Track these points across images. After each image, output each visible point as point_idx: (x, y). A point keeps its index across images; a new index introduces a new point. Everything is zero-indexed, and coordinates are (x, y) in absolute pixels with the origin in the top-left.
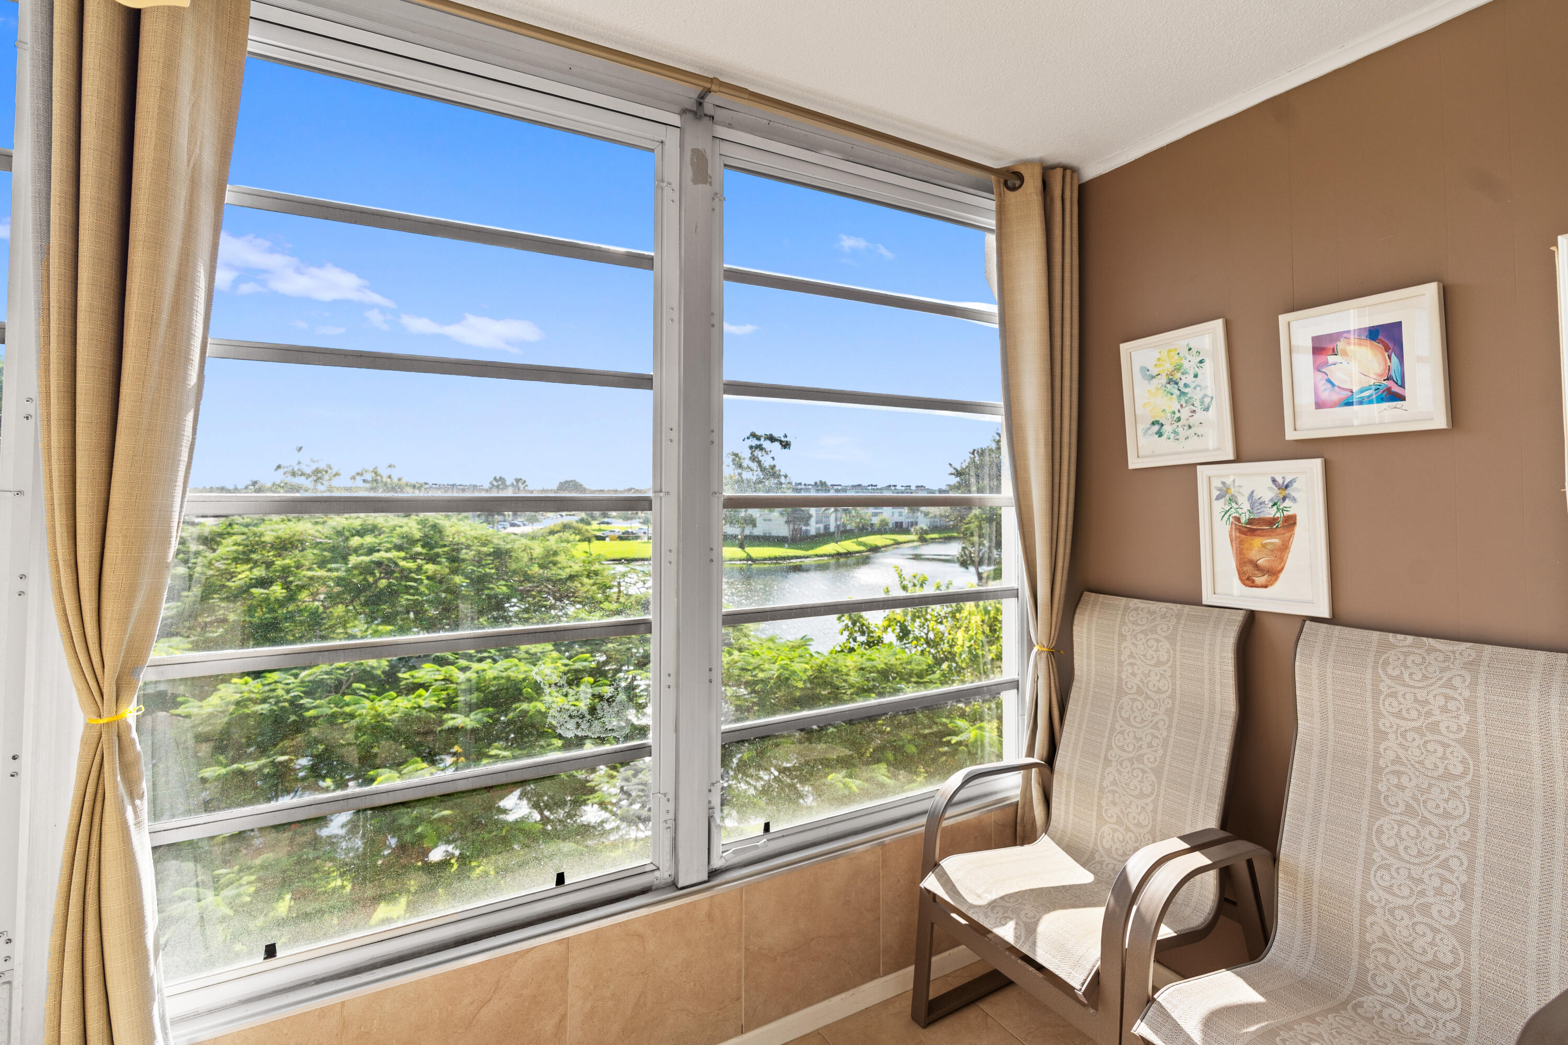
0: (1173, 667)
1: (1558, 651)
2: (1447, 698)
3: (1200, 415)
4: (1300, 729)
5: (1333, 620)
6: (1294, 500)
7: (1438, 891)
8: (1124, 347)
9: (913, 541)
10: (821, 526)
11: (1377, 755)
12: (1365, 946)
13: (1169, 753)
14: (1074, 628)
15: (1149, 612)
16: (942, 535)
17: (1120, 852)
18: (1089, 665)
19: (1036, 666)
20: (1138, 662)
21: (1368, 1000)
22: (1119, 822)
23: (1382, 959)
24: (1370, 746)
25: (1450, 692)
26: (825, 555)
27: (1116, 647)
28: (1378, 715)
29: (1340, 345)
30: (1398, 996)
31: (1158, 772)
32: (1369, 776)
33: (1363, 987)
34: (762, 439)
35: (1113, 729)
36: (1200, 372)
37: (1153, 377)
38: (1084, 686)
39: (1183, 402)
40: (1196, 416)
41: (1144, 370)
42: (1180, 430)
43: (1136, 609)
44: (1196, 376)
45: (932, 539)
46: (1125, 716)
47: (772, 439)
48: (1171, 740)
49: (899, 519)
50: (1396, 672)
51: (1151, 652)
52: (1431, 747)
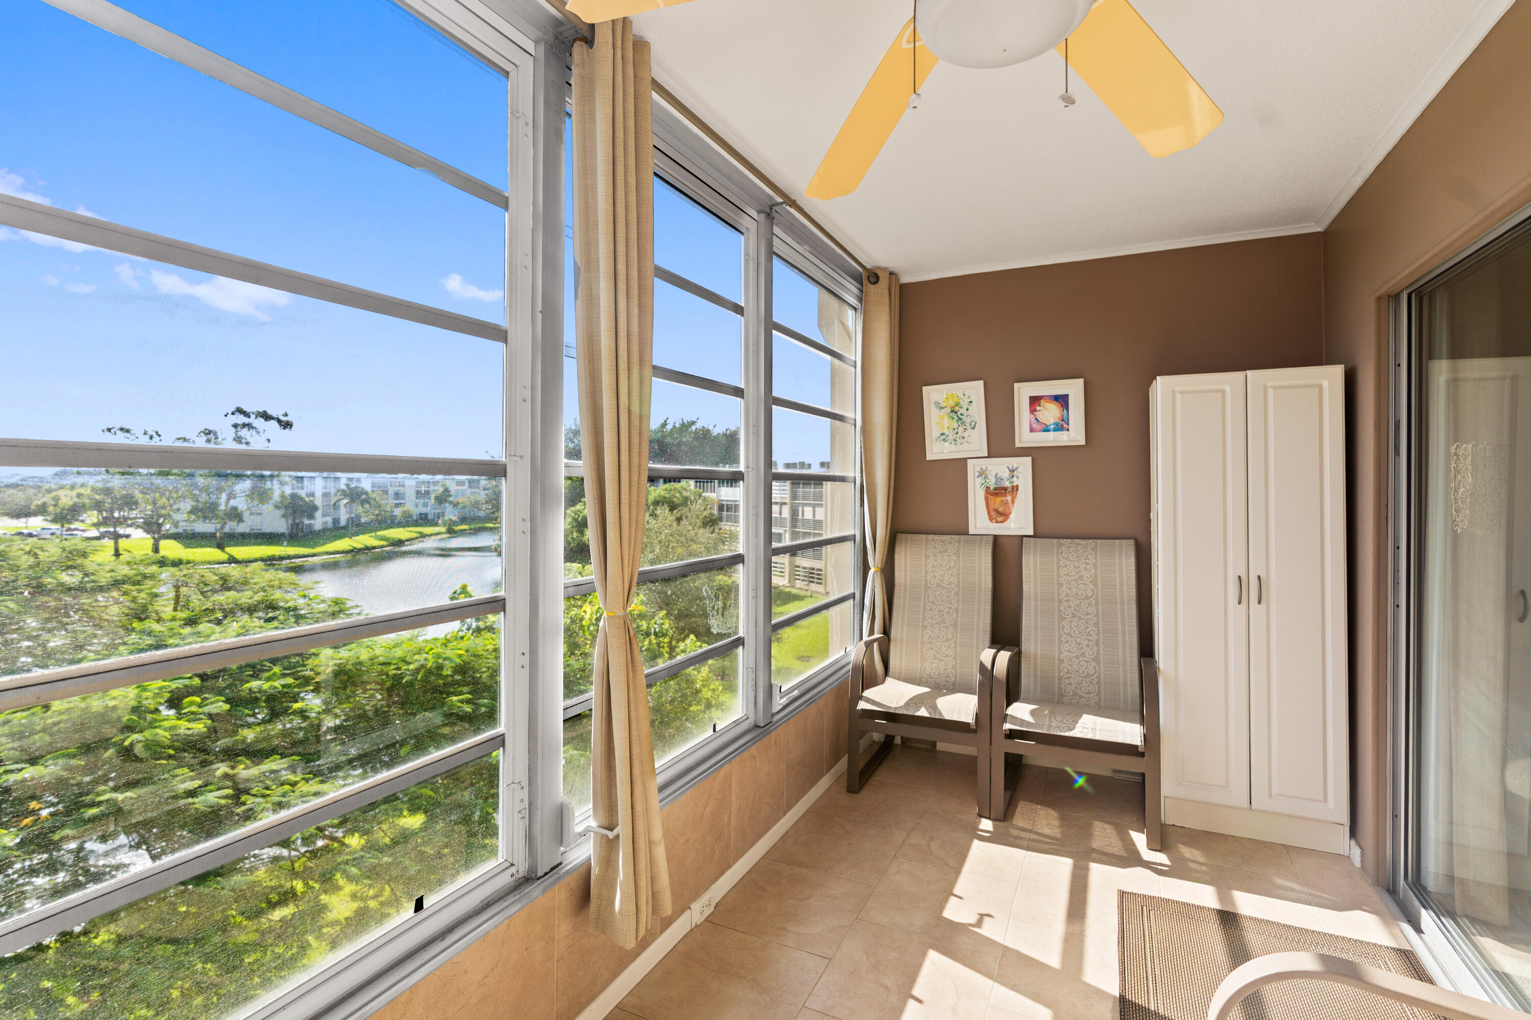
0: (958, 570)
1: (1122, 539)
2: (1087, 564)
3: (969, 432)
4: (1024, 590)
5: (1035, 536)
6: (1018, 477)
7: (1088, 646)
8: (925, 389)
9: (442, 533)
10: (329, 519)
11: (1059, 594)
12: (1060, 678)
13: (960, 615)
14: (896, 555)
15: (941, 541)
16: (473, 526)
17: (937, 674)
18: (905, 576)
19: (873, 580)
20: (938, 570)
21: (1065, 699)
22: (935, 657)
23: (1067, 681)
24: (1056, 591)
25: (1087, 561)
26: (338, 553)
27: (923, 563)
28: (1059, 576)
29: (1042, 402)
30: (1075, 694)
31: (955, 626)
32: (1056, 605)
33: (1062, 695)
34: (253, 416)
35: (925, 609)
36: (970, 408)
37: (943, 408)
38: (903, 588)
39: (960, 424)
40: (967, 432)
41: (937, 404)
42: (958, 439)
43: (934, 540)
44: (967, 410)
45: (461, 530)
46: (931, 600)
47: (266, 416)
48: (960, 608)
49: (423, 510)
50: (1066, 556)
51: (945, 563)
52: (1080, 587)
